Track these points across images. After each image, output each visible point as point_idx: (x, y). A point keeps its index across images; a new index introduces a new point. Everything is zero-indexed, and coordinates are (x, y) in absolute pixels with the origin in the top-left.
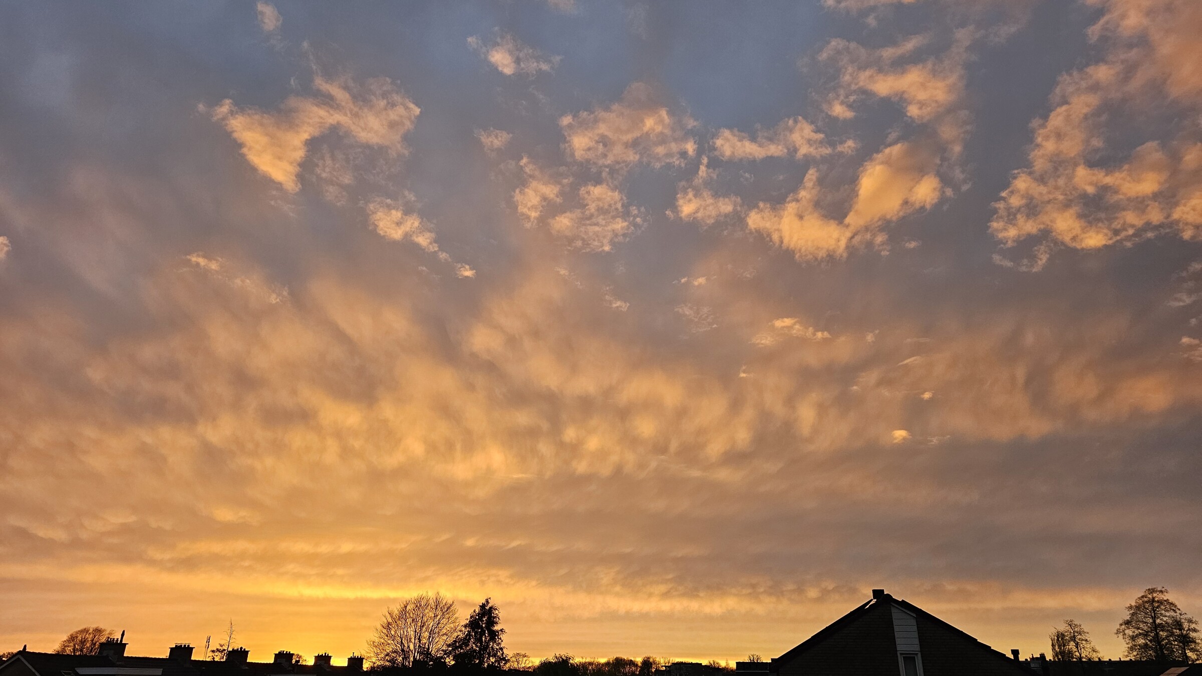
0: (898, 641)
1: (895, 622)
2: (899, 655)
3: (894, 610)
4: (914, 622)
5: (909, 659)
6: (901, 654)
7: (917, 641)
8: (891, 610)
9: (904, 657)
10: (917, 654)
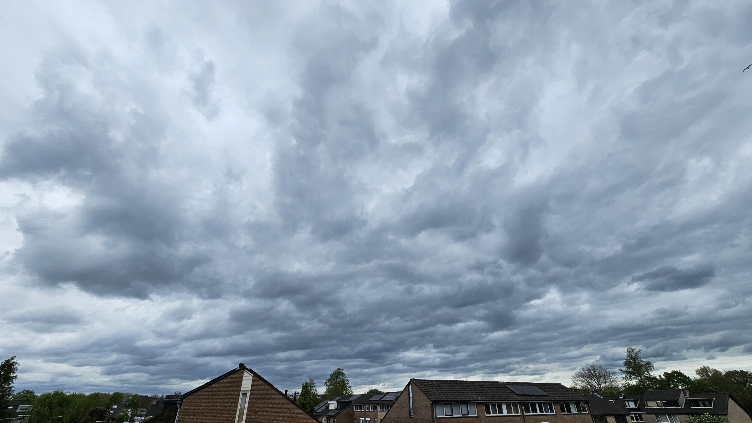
0: (242, 386)
1: (244, 378)
2: (241, 392)
3: (245, 373)
4: (251, 378)
5: (245, 394)
6: (242, 392)
7: (250, 386)
8: (243, 373)
9: (243, 394)
10: (248, 392)
